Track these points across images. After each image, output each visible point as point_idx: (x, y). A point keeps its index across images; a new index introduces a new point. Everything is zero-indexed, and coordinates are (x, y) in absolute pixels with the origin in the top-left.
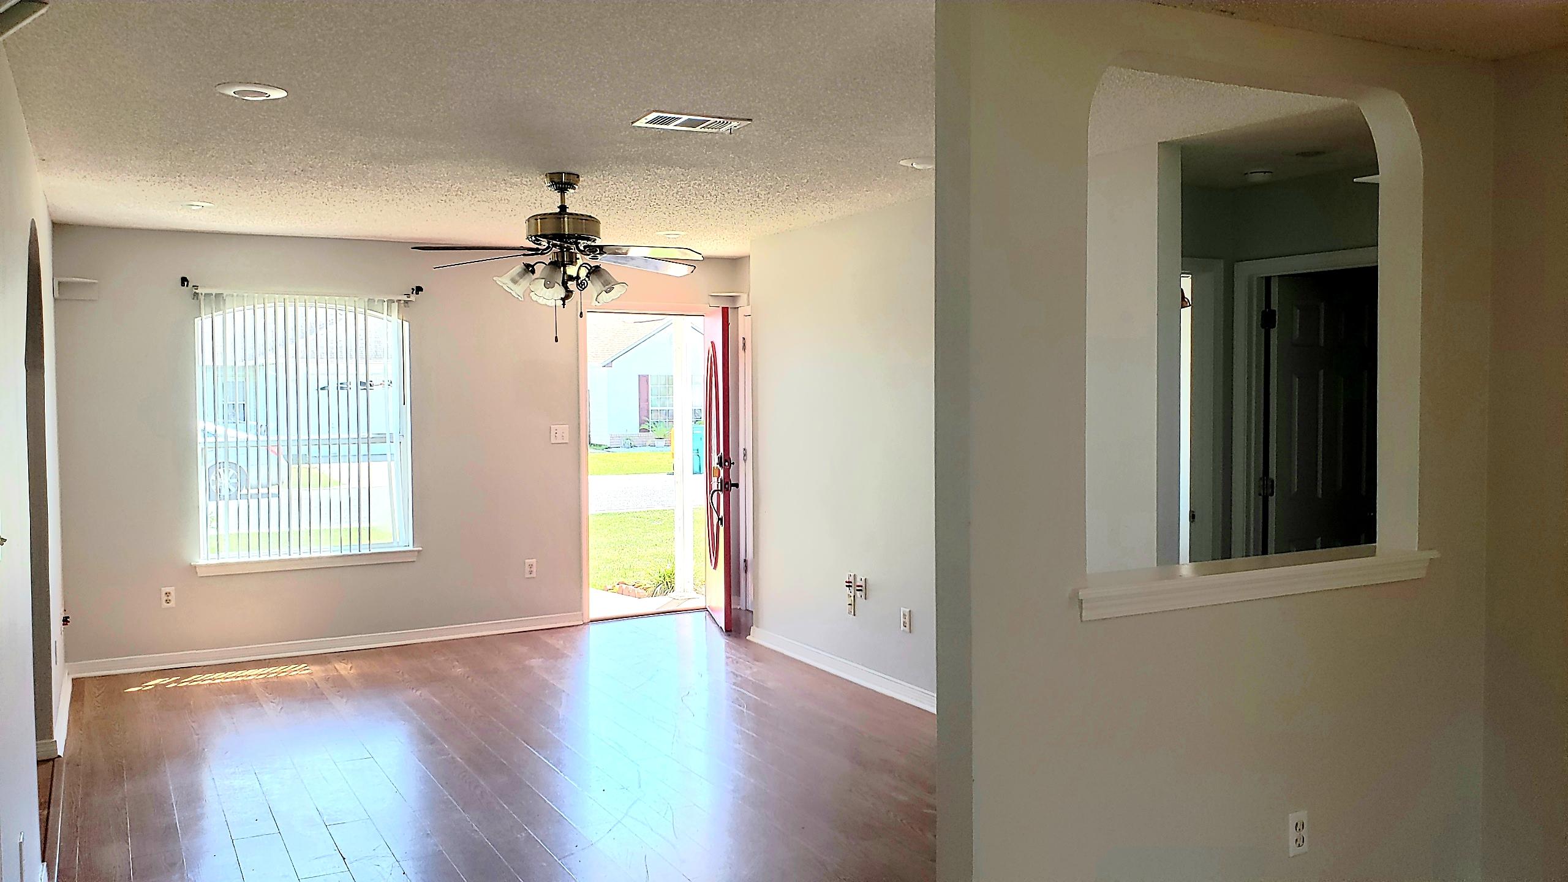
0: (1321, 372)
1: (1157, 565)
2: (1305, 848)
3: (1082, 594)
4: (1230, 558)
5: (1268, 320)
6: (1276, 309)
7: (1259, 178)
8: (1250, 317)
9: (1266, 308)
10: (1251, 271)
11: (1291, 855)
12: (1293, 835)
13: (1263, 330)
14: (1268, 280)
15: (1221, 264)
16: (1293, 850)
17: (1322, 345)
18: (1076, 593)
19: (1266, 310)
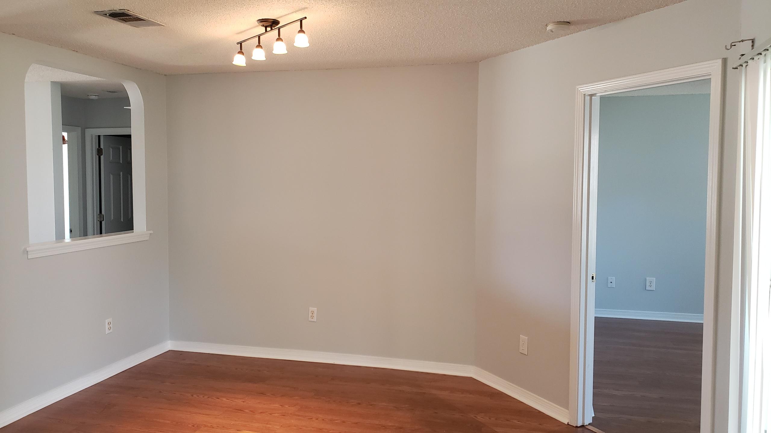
0: (121, 173)
1: (56, 240)
2: (111, 331)
3: (28, 249)
4: (87, 236)
5: (99, 152)
6: (103, 148)
7: (93, 97)
8: (92, 150)
9: (99, 147)
10: (92, 133)
11: (107, 333)
12: (107, 326)
13: (98, 156)
14: (99, 136)
15: (79, 130)
16: (107, 332)
17: (121, 162)
18: (25, 249)
19: (98, 148)
